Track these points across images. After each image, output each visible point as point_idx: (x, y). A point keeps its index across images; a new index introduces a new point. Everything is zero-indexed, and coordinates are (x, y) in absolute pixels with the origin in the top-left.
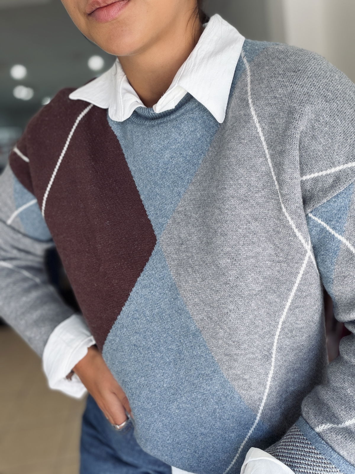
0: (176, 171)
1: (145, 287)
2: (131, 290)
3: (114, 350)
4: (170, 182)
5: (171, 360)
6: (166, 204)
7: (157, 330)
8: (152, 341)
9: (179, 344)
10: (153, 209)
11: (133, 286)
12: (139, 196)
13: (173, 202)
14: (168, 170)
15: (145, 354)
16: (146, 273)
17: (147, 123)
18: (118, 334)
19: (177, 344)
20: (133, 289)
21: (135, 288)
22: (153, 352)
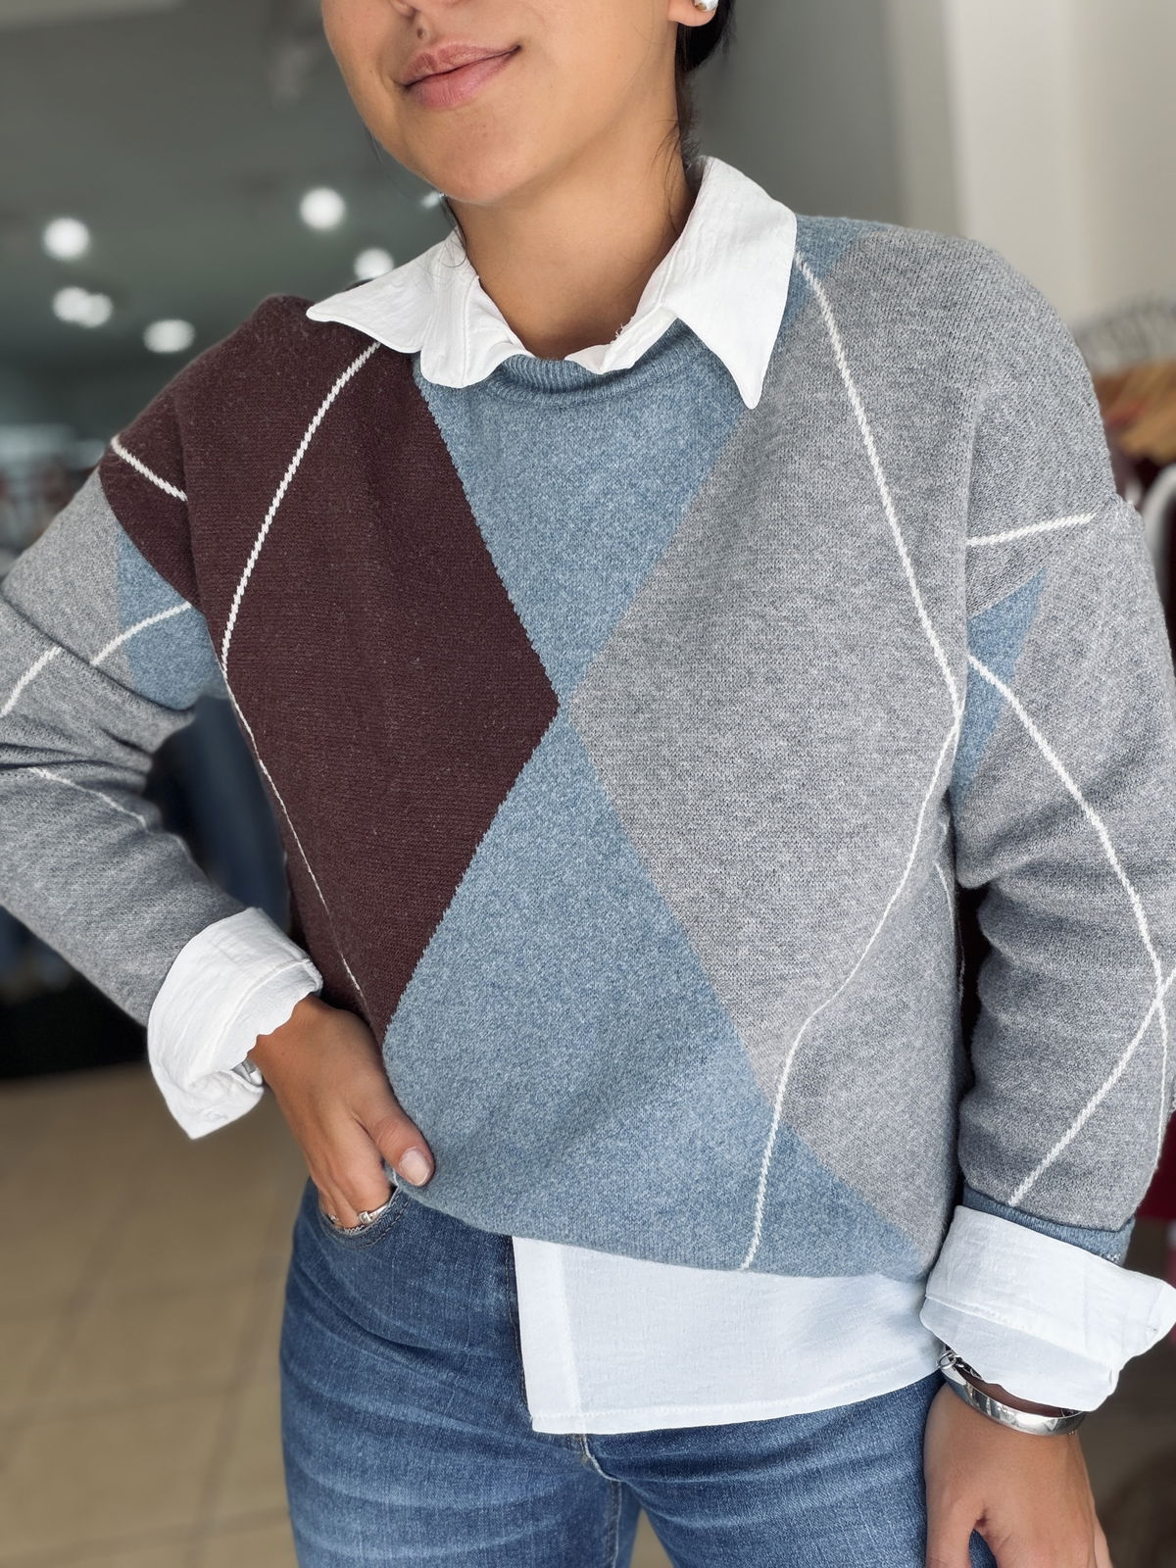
0: (618, 528)
1: (519, 828)
2: (481, 839)
3: (438, 1002)
4: (600, 557)
5: (591, 1021)
6: (587, 614)
7: (551, 944)
8: (540, 972)
9: (614, 976)
10: (547, 625)
11: (487, 828)
12: (504, 593)
13: (608, 608)
14: (593, 525)
15: (523, 1006)
16: (523, 790)
17: (542, 400)
18: (446, 958)
19: (608, 977)
20: (485, 835)
21: (490, 832)
22: (544, 999)
